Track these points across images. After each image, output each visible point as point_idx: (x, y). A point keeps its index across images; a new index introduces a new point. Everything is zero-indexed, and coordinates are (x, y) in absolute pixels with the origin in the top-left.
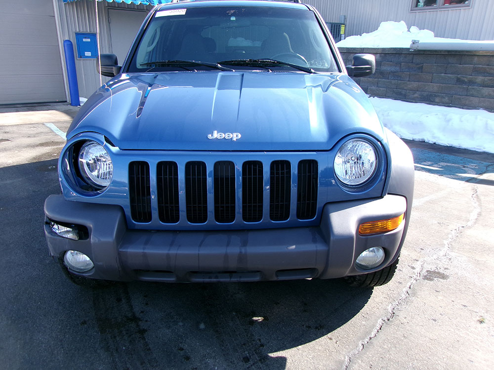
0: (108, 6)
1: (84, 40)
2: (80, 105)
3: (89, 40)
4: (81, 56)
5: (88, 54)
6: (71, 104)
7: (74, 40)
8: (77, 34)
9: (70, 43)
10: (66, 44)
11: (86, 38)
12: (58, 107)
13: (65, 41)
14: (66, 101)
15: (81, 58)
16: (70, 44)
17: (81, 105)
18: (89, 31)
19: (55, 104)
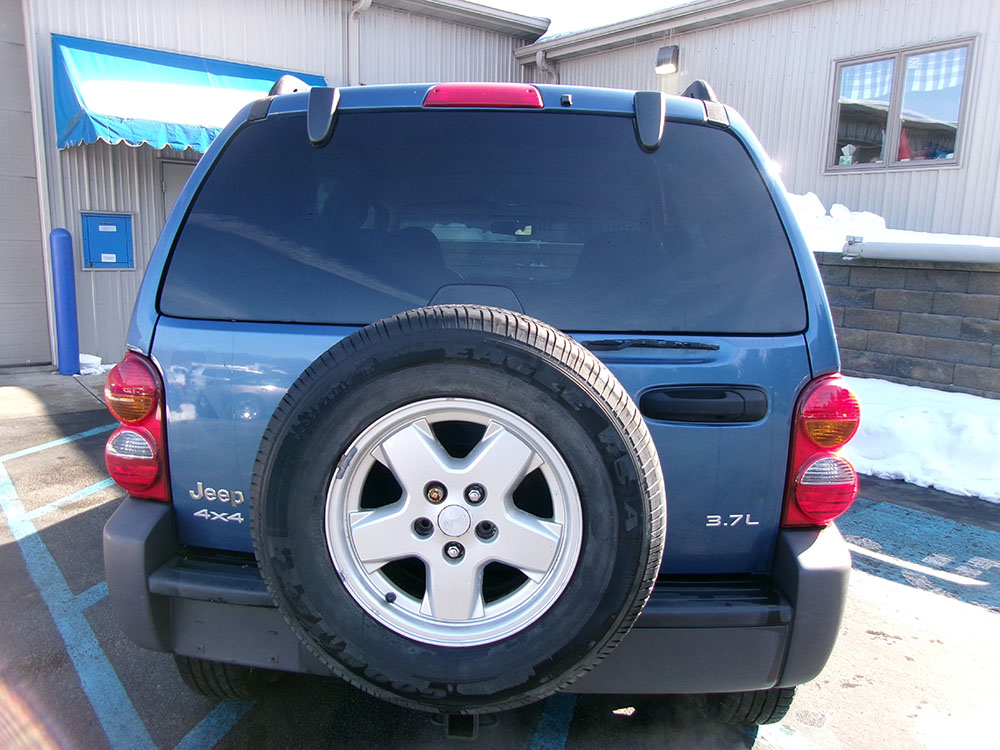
0: (162, 157)
1: (102, 228)
2: (79, 373)
3: (113, 229)
4: (92, 262)
5: (109, 258)
6: (59, 371)
7: (76, 229)
8: (85, 216)
9: (65, 235)
10: (55, 238)
11: (105, 224)
12: (25, 379)
13: (54, 231)
14: (50, 364)
15: (91, 266)
16: (64, 238)
17: (82, 371)
18: (114, 209)
19: (22, 370)
